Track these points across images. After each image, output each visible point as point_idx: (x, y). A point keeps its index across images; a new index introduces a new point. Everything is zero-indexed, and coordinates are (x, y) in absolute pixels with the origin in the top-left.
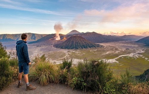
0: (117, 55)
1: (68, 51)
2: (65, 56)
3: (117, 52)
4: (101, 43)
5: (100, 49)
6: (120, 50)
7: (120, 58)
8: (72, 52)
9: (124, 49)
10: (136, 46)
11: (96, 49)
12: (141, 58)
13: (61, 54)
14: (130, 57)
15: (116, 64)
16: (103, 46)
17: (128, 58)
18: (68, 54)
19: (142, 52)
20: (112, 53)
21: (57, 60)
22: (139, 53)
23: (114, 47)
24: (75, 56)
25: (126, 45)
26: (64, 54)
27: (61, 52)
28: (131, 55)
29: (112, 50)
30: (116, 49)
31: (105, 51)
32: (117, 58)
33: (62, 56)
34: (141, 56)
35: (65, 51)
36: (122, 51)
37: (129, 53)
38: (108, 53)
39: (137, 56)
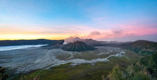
0: (107, 56)
1: (73, 53)
2: (70, 56)
3: (107, 53)
4: (96, 46)
5: (95, 51)
6: (109, 51)
7: (110, 57)
8: (76, 54)
9: (112, 51)
10: (119, 48)
11: (92, 51)
12: (124, 57)
13: (68, 55)
14: (117, 57)
15: (108, 62)
16: (97, 49)
17: (115, 58)
18: (73, 55)
19: (124, 53)
20: (104, 54)
21: (65, 60)
22: (122, 54)
23: (105, 49)
24: (78, 57)
25: (112, 48)
26: (70, 55)
27: (67, 54)
28: (117, 55)
29: (104, 51)
30: (107, 51)
31: (99, 52)
32: (108, 58)
33: (68, 57)
34: (124, 55)
35: (71, 53)
36: (110, 53)
37: (116, 54)
38: (101, 54)
39: (121, 56)
